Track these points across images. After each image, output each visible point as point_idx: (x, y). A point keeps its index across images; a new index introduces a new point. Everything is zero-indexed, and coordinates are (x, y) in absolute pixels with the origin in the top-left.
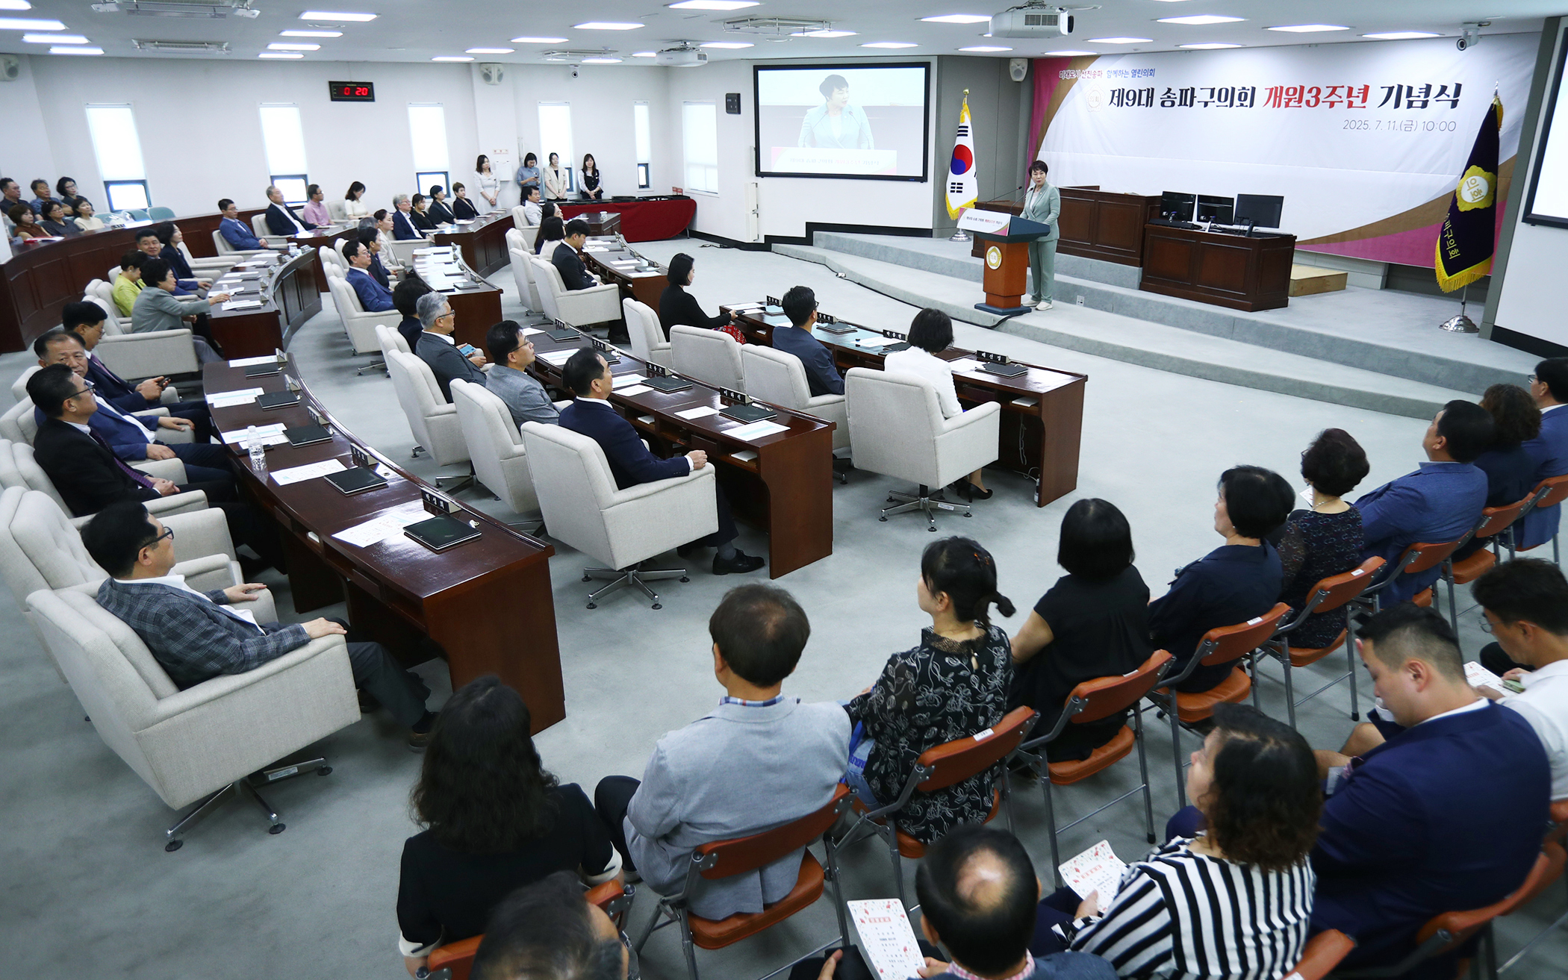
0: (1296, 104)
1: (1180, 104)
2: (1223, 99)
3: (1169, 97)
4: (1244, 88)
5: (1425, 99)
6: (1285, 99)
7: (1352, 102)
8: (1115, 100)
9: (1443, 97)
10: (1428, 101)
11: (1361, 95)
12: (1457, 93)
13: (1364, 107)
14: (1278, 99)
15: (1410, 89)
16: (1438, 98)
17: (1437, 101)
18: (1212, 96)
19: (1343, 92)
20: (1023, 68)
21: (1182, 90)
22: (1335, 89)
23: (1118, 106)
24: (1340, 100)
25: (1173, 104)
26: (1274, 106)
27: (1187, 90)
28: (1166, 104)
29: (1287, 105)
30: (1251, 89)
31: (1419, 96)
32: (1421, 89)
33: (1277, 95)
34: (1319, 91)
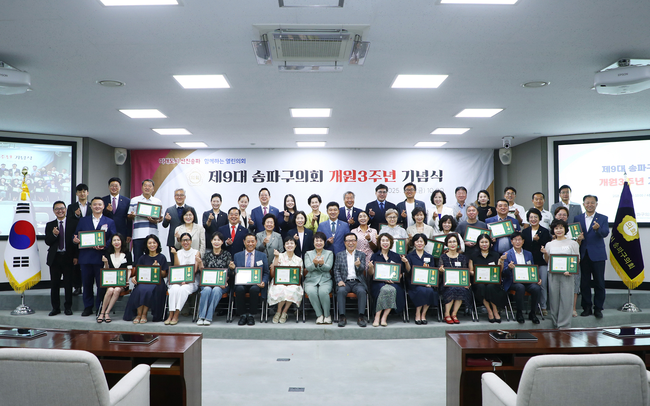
0: (352, 180)
1: (269, 180)
2: (300, 176)
3: (259, 176)
4: (314, 171)
5: (427, 177)
6: (344, 177)
7: (387, 179)
8: (214, 178)
9: (434, 176)
10: (428, 178)
11: (392, 175)
12: (441, 175)
13: (395, 181)
14: (339, 177)
15: (418, 173)
16: (432, 177)
17: (432, 178)
18: (292, 175)
19: (381, 174)
20: (125, 155)
21: (268, 172)
22: (375, 172)
23: (217, 182)
24: (380, 178)
25: (263, 180)
26: (337, 181)
27: (272, 172)
28: (257, 180)
29: (346, 181)
30: (319, 171)
31: (423, 176)
32: (423, 172)
33: (338, 175)
34: (365, 173)
